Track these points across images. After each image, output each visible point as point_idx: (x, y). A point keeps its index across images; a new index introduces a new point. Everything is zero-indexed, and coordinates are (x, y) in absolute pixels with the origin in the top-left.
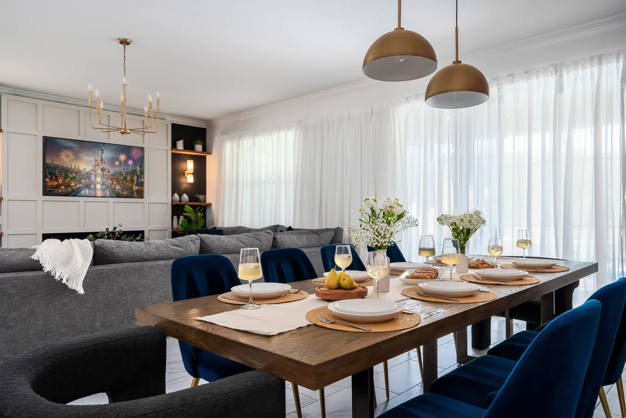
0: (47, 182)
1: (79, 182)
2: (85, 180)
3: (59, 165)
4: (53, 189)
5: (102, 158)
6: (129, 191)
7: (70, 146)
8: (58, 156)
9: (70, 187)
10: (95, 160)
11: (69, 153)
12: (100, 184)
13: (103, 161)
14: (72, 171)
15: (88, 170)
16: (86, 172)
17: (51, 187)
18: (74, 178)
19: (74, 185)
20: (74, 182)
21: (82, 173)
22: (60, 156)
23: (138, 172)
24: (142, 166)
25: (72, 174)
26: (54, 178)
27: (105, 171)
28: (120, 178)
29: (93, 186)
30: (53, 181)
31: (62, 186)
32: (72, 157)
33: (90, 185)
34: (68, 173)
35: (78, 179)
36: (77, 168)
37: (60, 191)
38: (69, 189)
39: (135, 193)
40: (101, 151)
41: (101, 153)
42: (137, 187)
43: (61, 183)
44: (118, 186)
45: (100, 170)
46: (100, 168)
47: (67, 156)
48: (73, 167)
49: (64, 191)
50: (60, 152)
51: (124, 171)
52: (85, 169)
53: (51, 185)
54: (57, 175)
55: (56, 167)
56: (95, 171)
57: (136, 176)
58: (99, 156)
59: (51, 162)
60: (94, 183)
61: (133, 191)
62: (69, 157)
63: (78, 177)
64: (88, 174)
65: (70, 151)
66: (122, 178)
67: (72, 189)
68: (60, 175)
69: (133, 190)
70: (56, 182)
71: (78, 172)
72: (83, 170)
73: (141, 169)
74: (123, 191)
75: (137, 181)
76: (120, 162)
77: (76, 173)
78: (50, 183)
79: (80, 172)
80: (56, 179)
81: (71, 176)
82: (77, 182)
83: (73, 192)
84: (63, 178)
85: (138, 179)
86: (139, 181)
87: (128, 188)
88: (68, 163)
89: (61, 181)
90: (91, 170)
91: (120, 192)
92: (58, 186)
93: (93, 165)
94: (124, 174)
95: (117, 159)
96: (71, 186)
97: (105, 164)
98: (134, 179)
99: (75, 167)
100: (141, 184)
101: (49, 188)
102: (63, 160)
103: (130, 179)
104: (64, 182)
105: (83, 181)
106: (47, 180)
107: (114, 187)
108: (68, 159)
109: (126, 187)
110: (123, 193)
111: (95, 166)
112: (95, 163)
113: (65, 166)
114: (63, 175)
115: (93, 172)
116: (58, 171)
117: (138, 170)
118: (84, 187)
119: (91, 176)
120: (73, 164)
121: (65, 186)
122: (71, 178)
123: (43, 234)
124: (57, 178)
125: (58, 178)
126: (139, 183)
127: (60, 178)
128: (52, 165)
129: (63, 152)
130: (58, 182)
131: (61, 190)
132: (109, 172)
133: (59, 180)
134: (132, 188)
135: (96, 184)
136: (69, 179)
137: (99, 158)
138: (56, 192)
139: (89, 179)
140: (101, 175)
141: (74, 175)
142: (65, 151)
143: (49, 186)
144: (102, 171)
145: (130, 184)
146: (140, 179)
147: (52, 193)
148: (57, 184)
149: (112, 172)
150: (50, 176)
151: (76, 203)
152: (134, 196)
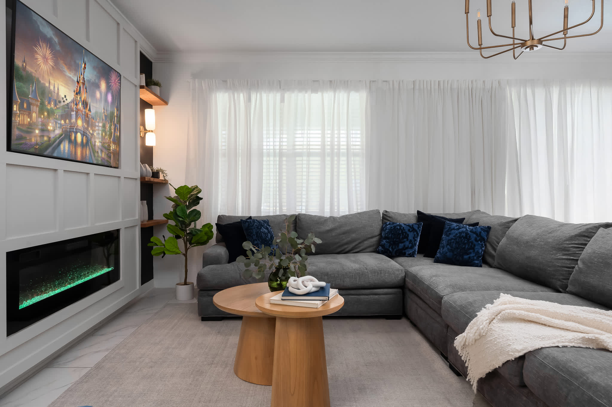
0: (16, 114)
1: (59, 123)
2: (66, 122)
3: (33, 75)
4: (24, 135)
5: (84, 78)
6: (106, 152)
9: (46, 133)
10: (78, 81)
11: (48, 53)
12: (81, 133)
13: (85, 86)
14: (50, 95)
15: (68, 99)
16: (66, 102)
17: (19, 127)
18: (52, 112)
19: (51, 128)
20: (52, 122)
21: (62, 103)
22: (36, 56)
23: (116, 118)
24: (119, 109)
25: (49, 102)
26: (25, 105)
27: (87, 107)
30: (24, 114)
31: (36, 128)
32: (51, 63)
33: (70, 131)
34: (45, 100)
36: (56, 90)
37: (33, 140)
38: (46, 139)
39: (111, 156)
40: (84, 65)
41: (83, 69)
42: (114, 145)
43: (35, 120)
44: (97, 141)
45: (82, 104)
46: (81, 100)
47: (44, 57)
48: (52, 88)
49: (39, 140)
50: (36, 46)
51: (104, 112)
52: (65, 96)
53: (20, 123)
54: (30, 100)
55: (29, 79)
56: (76, 104)
57: (113, 125)
58: (82, 74)
59: (23, 65)
60: (75, 130)
61: (110, 153)
62: (47, 61)
63: (57, 111)
64: (68, 107)
65: (49, 48)
66: (101, 125)
67: (50, 138)
68: (34, 102)
69: (110, 150)
70: (28, 117)
71: (57, 100)
72: (63, 99)
73: (117, 112)
74: (101, 151)
75: (114, 133)
77: (55, 103)
78: (19, 116)
81: (49, 107)
82: (56, 122)
83: (51, 145)
84: (37, 109)
85: (115, 131)
86: (115, 135)
87: (106, 145)
88: (46, 76)
89: (35, 114)
90: (72, 101)
91: (99, 152)
92: (30, 128)
93: (74, 91)
94: (104, 118)
96: (47, 130)
97: (87, 92)
98: (112, 131)
99: (54, 87)
100: (118, 141)
101: (18, 128)
102: (39, 66)
103: (108, 129)
104: (40, 120)
105: (63, 122)
106: (14, 108)
107: (94, 143)
108: (45, 67)
109: (104, 143)
110: (102, 156)
111: (77, 94)
112: (77, 86)
114: (38, 101)
115: (74, 106)
116: (32, 91)
117: (115, 114)
118: (64, 135)
119: (72, 113)
121: (40, 130)
122: (48, 111)
123: (6, 252)
124: (30, 110)
125: (31, 107)
126: (116, 138)
127: (35, 108)
128: (23, 74)
129: (40, 47)
130: (31, 118)
131: (34, 137)
132: (90, 110)
133: (33, 112)
134: (109, 146)
135: (76, 133)
136: (46, 114)
137: (82, 77)
138: (28, 142)
139: (70, 121)
140: (83, 114)
141: (52, 106)
142: (42, 44)
143: (18, 124)
144: (83, 107)
145: (108, 139)
146: (117, 131)
147: (21, 144)
148: (29, 122)
149: (93, 111)
150: (20, 101)
151: (50, 174)
152: (111, 163)
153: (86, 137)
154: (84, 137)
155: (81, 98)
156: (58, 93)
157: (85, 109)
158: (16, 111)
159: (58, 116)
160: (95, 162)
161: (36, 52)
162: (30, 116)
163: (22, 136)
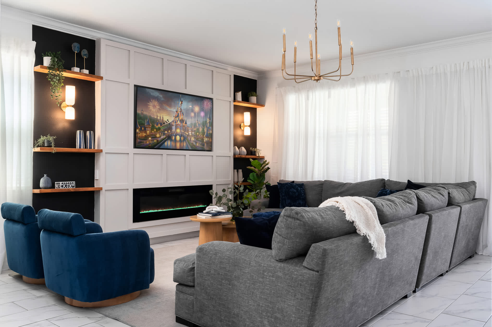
0: (138, 133)
1: (163, 133)
2: (168, 132)
3: (148, 115)
4: (142, 141)
5: (181, 109)
6: (201, 143)
7: (156, 96)
8: (147, 106)
9: (156, 139)
10: (176, 111)
11: (156, 103)
12: (179, 136)
13: (182, 112)
14: (158, 122)
15: (170, 121)
16: (168, 123)
17: (140, 138)
18: (159, 129)
19: (159, 136)
20: (159, 133)
21: (166, 124)
22: (149, 107)
23: (208, 124)
24: (211, 118)
25: (157, 125)
26: (143, 129)
27: (183, 122)
28: (194, 129)
29: (174, 138)
30: (142, 132)
31: (149, 137)
32: (158, 107)
33: (171, 136)
34: (155, 124)
35: (162, 130)
36: (161, 118)
37: (148, 143)
38: (155, 141)
39: (205, 144)
40: (181, 102)
41: (181, 104)
42: (207, 139)
43: (149, 134)
44: (193, 138)
45: (180, 122)
46: (179, 120)
47: (154, 106)
48: (159, 118)
49: (151, 142)
50: (149, 102)
51: (198, 122)
52: (168, 120)
53: (140, 136)
54: (146, 126)
55: (145, 117)
56: (176, 122)
57: (206, 128)
58: (179, 107)
59: (141, 112)
60: (175, 135)
61: (204, 143)
62: (155, 107)
63: (162, 128)
64: (170, 125)
65: (157, 101)
66: (196, 129)
67: (158, 141)
68: (148, 126)
69: (204, 141)
70: (145, 133)
71: (162, 123)
72: (166, 121)
73: (210, 121)
74: (196, 143)
75: (207, 132)
76: (195, 114)
77: (161, 125)
78: (140, 134)
79: (164, 123)
80: (145, 131)
81: (157, 127)
82: (162, 133)
83: (158, 144)
84: (150, 129)
85: (207, 131)
86: (208, 133)
87: (200, 139)
88: (155, 114)
89: (149, 132)
90: (173, 121)
91: (194, 143)
92: (146, 138)
93: (174, 116)
94: (198, 125)
95: (192, 111)
96: (156, 137)
97: (183, 115)
98: (205, 131)
100: (211, 136)
101: (139, 139)
102: (151, 110)
103: (202, 130)
104: (151, 133)
105: (166, 132)
106: (137, 131)
107: (190, 139)
108: (155, 110)
109: (199, 138)
110: (197, 145)
111: (176, 117)
112: (176, 114)
113: (152, 117)
114: (150, 125)
115: (174, 123)
116: (147, 122)
117: (208, 122)
118: (167, 138)
119: (173, 127)
120: (159, 115)
121: (152, 138)
122: (156, 129)
123: (133, 189)
125: (147, 129)
126: (209, 135)
127: (148, 129)
128: (142, 116)
129: (151, 102)
130: (146, 133)
131: (148, 141)
132: (186, 123)
133: (147, 131)
134: (203, 139)
135: (176, 136)
136: (155, 130)
137: (179, 109)
138: (145, 144)
139: (171, 131)
140: (180, 126)
141: (159, 126)
142: (152, 101)
143: (139, 137)
144: (181, 123)
145: (202, 136)
146: (209, 130)
147: (141, 145)
148: (145, 135)
149: (189, 123)
150: (140, 127)
151: (159, 157)
152: (204, 148)
153: (183, 137)
154: (182, 137)
155: (179, 119)
156: (163, 120)
157: (182, 123)
158: (138, 132)
159: (163, 130)
160: (190, 149)
161: (149, 105)
162: (146, 132)
163: (141, 141)
